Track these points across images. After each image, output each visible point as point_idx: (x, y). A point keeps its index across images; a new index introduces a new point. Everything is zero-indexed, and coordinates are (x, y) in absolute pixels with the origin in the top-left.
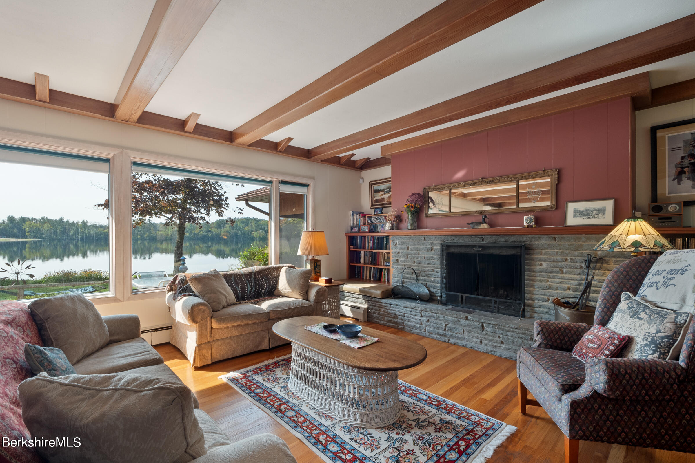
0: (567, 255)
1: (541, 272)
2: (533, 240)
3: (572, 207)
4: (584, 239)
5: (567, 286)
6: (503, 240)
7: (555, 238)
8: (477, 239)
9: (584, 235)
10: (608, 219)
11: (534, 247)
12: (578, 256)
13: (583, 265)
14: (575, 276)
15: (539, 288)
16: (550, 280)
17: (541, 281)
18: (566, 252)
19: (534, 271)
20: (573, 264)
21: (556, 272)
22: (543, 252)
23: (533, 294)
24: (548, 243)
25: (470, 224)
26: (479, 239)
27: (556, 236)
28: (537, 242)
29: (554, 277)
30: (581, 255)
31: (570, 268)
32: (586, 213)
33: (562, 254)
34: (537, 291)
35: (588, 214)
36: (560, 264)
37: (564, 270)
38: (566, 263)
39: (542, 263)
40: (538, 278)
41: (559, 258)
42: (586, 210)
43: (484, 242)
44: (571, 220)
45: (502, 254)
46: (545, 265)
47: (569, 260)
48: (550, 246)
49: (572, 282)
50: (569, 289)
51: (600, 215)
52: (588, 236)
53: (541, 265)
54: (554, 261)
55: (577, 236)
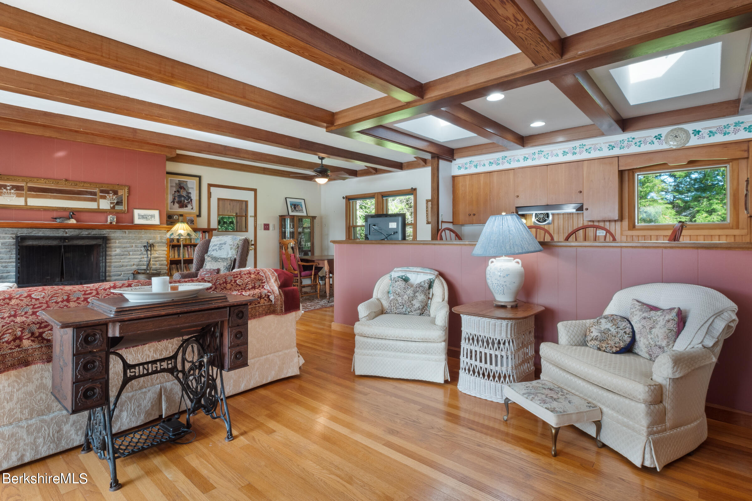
0: (133, 243)
1: (115, 256)
2: (111, 233)
3: (137, 212)
4: (143, 233)
5: (132, 263)
6: (86, 233)
7: (126, 232)
8: (60, 232)
9: (143, 230)
10: (156, 221)
11: (112, 238)
12: (139, 243)
13: (143, 249)
14: (137, 256)
15: (115, 267)
16: (121, 261)
17: (115, 262)
18: (132, 241)
19: (111, 256)
20: (136, 249)
21: (126, 255)
22: (117, 241)
23: (110, 272)
24: (121, 235)
25: (56, 218)
26: (62, 232)
27: (126, 231)
28: (113, 235)
29: (124, 258)
30: (141, 243)
31: (135, 251)
32: (145, 217)
33: (130, 243)
34: (113, 269)
35: (146, 218)
36: (128, 249)
37: (131, 253)
38: (132, 248)
39: (117, 249)
40: (114, 260)
41: (128, 245)
42: (145, 215)
43: (67, 235)
44: (137, 221)
45: (85, 244)
46: (118, 251)
47: (134, 246)
48: (123, 238)
49: (136, 260)
50: (134, 265)
51: (153, 219)
52: (146, 231)
53: (116, 251)
54: (124, 248)
55: (139, 230)
